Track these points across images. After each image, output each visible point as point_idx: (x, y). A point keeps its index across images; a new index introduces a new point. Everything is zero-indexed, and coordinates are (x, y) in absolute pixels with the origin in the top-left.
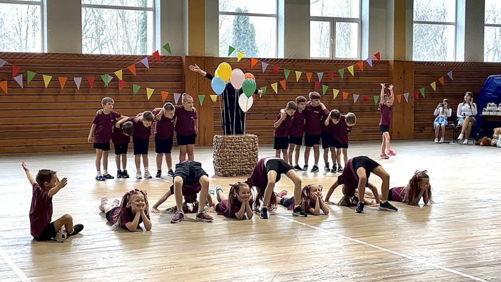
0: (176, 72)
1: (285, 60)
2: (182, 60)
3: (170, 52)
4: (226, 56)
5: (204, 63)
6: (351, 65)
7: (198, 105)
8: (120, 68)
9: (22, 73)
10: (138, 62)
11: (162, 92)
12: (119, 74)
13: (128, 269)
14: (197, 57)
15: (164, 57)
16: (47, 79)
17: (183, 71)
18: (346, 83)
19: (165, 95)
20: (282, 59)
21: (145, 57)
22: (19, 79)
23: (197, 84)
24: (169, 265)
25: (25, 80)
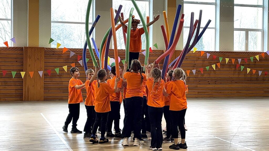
1: (219, 52)
2: (163, 52)
3: (157, 48)
6: (257, 55)
9: (82, 59)
15: (154, 50)
18: (255, 65)
20: (218, 52)
21: (144, 50)
22: (81, 62)
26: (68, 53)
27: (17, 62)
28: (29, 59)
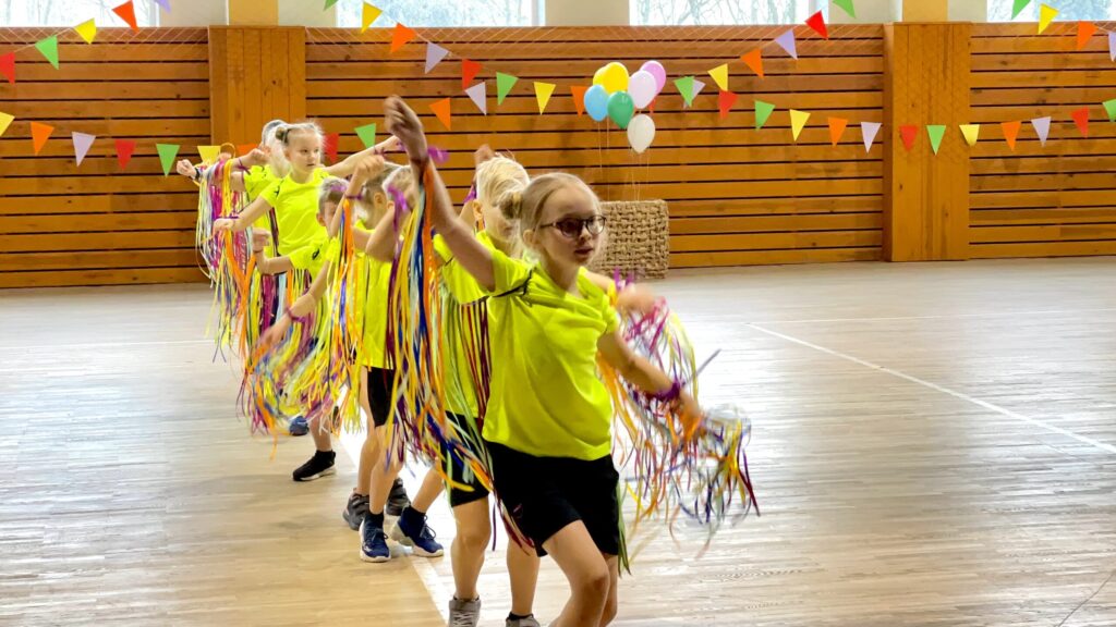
0: (867, 65)
2: (884, 33)
3: (851, 12)
4: (1007, 19)
5: (946, 39)
7: (926, 151)
8: (723, 60)
9: (484, 79)
10: (770, 43)
11: (829, 119)
12: (720, 75)
13: (683, 570)
14: (924, 25)
15: (836, 27)
16: (544, 92)
17: (886, 63)
19: (837, 127)
21: (784, 28)
22: (477, 93)
23: (926, 97)
24: (789, 565)
25: (491, 95)
26: (419, 53)
27: (178, 98)
28: (237, 83)
